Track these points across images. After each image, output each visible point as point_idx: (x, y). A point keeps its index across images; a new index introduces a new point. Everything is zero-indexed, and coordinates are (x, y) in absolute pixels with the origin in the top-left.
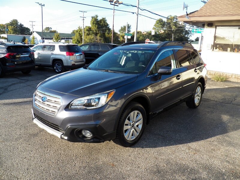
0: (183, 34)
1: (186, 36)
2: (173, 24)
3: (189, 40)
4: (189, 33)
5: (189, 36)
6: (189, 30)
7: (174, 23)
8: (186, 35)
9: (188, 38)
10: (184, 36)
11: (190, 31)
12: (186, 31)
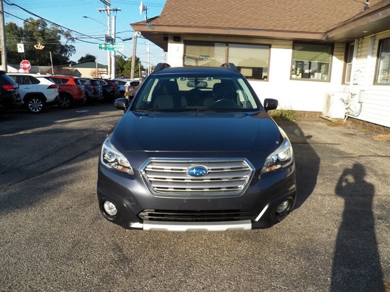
0: (56, 52)
1: (63, 55)
2: (38, 33)
3: (68, 61)
4: (66, 51)
5: (68, 54)
6: (66, 46)
7: (40, 32)
8: (62, 53)
9: (67, 59)
10: (59, 55)
11: (69, 47)
12: (63, 47)
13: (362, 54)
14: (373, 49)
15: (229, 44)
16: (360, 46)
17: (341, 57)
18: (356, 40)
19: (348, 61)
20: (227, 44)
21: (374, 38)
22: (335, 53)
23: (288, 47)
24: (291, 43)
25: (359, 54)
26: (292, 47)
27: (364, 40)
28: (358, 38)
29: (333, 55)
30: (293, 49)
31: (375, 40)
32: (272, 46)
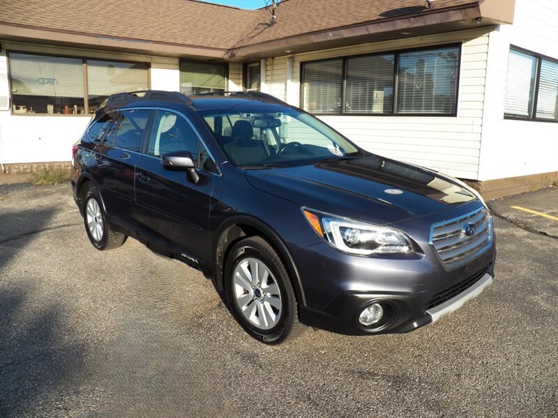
13: (275, 77)
14: (293, 72)
15: (88, 61)
16: (269, 68)
17: (237, 81)
18: (262, 61)
19: (248, 87)
20: (84, 60)
21: (292, 60)
22: (230, 76)
23: (173, 66)
24: (177, 61)
25: (269, 78)
26: (178, 67)
27: (275, 61)
28: (266, 58)
29: (228, 78)
30: (180, 70)
31: (293, 61)
32: (152, 65)
